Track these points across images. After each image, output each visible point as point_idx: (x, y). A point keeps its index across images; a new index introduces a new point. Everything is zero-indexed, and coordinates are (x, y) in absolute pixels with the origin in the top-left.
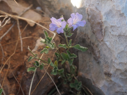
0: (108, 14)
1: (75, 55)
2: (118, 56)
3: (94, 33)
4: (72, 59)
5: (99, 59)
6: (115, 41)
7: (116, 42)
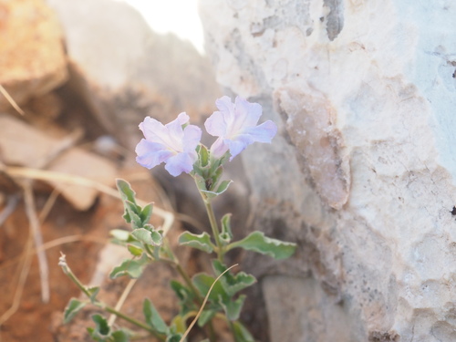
0: (356, 99)
1: (246, 275)
2: (413, 257)
3: (311, 183)
4: (236, 296)
5: (344, 288)
6: (394, 199)
7: (400, 203)
